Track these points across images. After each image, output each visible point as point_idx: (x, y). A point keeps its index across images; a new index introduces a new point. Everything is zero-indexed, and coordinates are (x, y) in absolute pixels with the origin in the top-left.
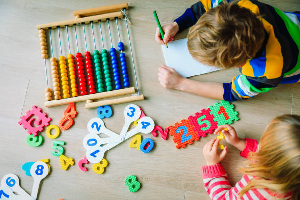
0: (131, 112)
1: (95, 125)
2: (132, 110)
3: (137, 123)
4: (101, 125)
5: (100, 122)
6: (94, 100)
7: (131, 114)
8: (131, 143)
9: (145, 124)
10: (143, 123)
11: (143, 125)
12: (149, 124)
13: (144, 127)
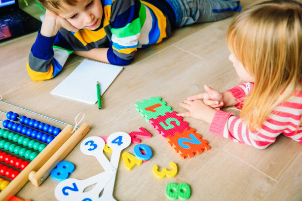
0: (91, 145)
1: (67, 191)
2: (90, 143)
3: (109, 147)
4: (74, 184)
5: (69, 182)
6: (36, 170)
7: (92, 147)
8: (126, 167)
9: (118, 141)
10: (114, 142)
11: (116, 143)
12: (120, 138)
13: (120, 143)
